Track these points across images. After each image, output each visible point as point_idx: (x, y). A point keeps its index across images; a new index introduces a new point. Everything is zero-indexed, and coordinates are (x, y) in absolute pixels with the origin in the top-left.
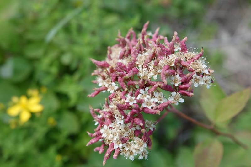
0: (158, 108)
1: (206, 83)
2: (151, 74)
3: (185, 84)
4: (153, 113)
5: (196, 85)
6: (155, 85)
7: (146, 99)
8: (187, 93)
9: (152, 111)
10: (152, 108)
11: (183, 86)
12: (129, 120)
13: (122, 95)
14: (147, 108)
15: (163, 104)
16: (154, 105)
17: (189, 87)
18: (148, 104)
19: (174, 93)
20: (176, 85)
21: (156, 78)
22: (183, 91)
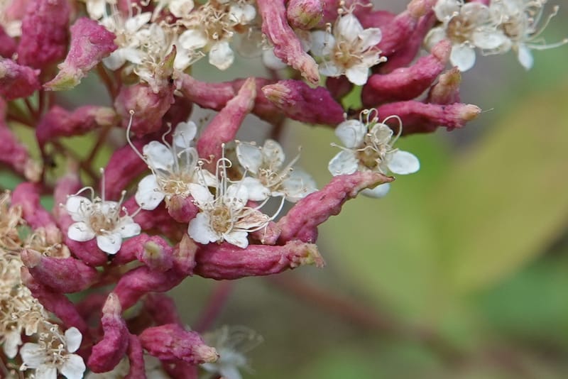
0: (288, 231)
1: (507, 35)
2: (191, 41)
3: (406, 65)
4: (274, 263)
5: (462, 60)
6: (230, 103)
7: (200, 195)
8: (432, 110)
9: (262, 254)
10: (254, 238)
11: (401, 75)
12: (119, 344)
13: (29, 207)
14: (225, 243)
15: (313, 203)
16: (262, 222)
17: (440, 72)
18: (221, 218)
19: (352, 130)
20: (358, 77)
21: (230, 61)
22: (406, 107)
